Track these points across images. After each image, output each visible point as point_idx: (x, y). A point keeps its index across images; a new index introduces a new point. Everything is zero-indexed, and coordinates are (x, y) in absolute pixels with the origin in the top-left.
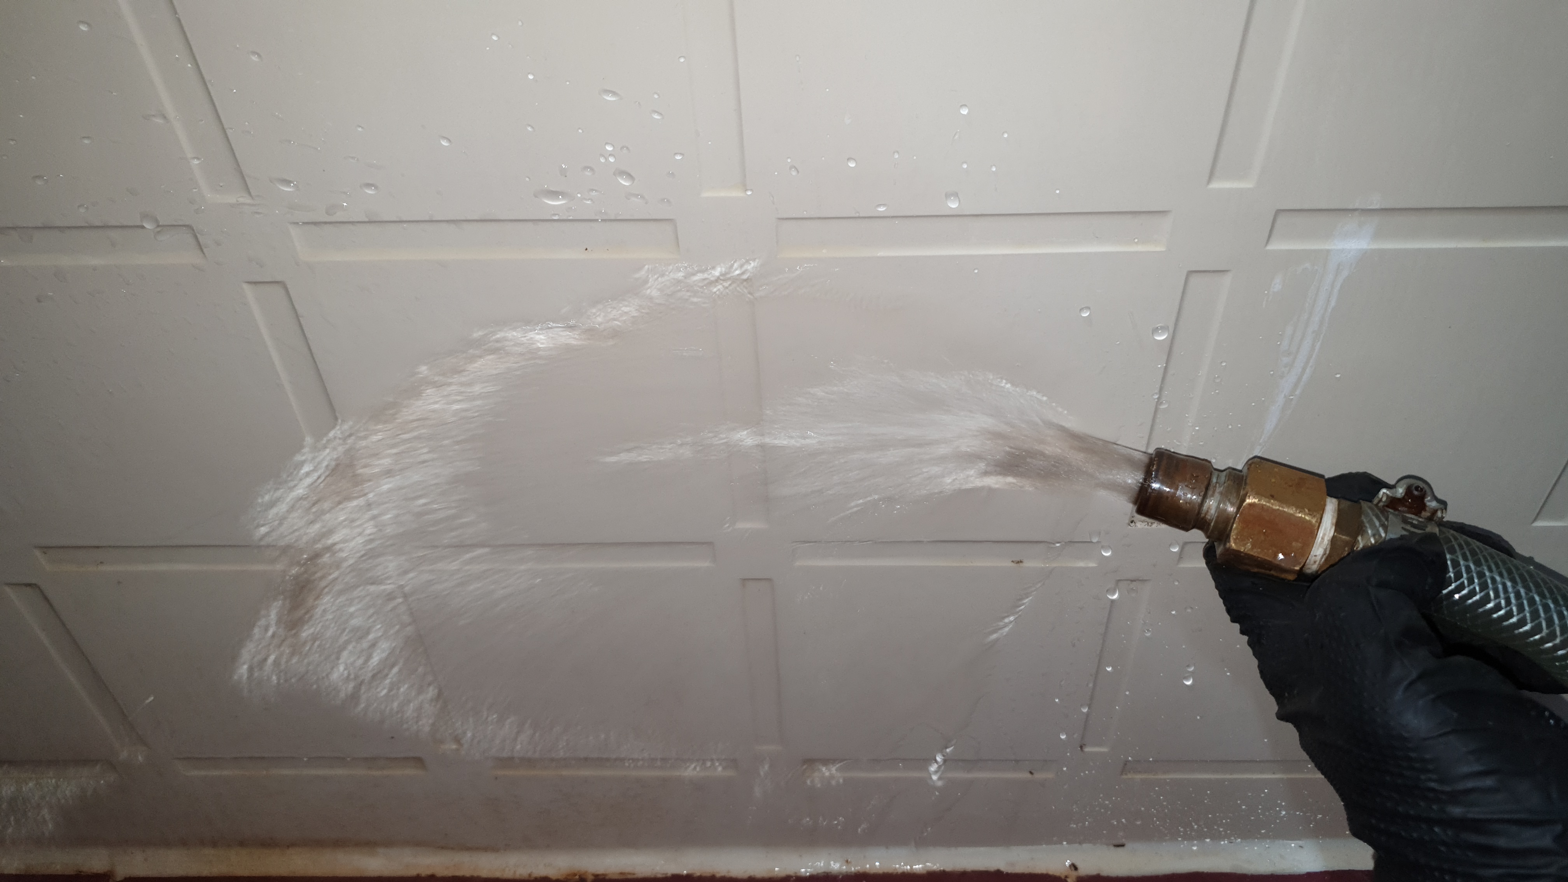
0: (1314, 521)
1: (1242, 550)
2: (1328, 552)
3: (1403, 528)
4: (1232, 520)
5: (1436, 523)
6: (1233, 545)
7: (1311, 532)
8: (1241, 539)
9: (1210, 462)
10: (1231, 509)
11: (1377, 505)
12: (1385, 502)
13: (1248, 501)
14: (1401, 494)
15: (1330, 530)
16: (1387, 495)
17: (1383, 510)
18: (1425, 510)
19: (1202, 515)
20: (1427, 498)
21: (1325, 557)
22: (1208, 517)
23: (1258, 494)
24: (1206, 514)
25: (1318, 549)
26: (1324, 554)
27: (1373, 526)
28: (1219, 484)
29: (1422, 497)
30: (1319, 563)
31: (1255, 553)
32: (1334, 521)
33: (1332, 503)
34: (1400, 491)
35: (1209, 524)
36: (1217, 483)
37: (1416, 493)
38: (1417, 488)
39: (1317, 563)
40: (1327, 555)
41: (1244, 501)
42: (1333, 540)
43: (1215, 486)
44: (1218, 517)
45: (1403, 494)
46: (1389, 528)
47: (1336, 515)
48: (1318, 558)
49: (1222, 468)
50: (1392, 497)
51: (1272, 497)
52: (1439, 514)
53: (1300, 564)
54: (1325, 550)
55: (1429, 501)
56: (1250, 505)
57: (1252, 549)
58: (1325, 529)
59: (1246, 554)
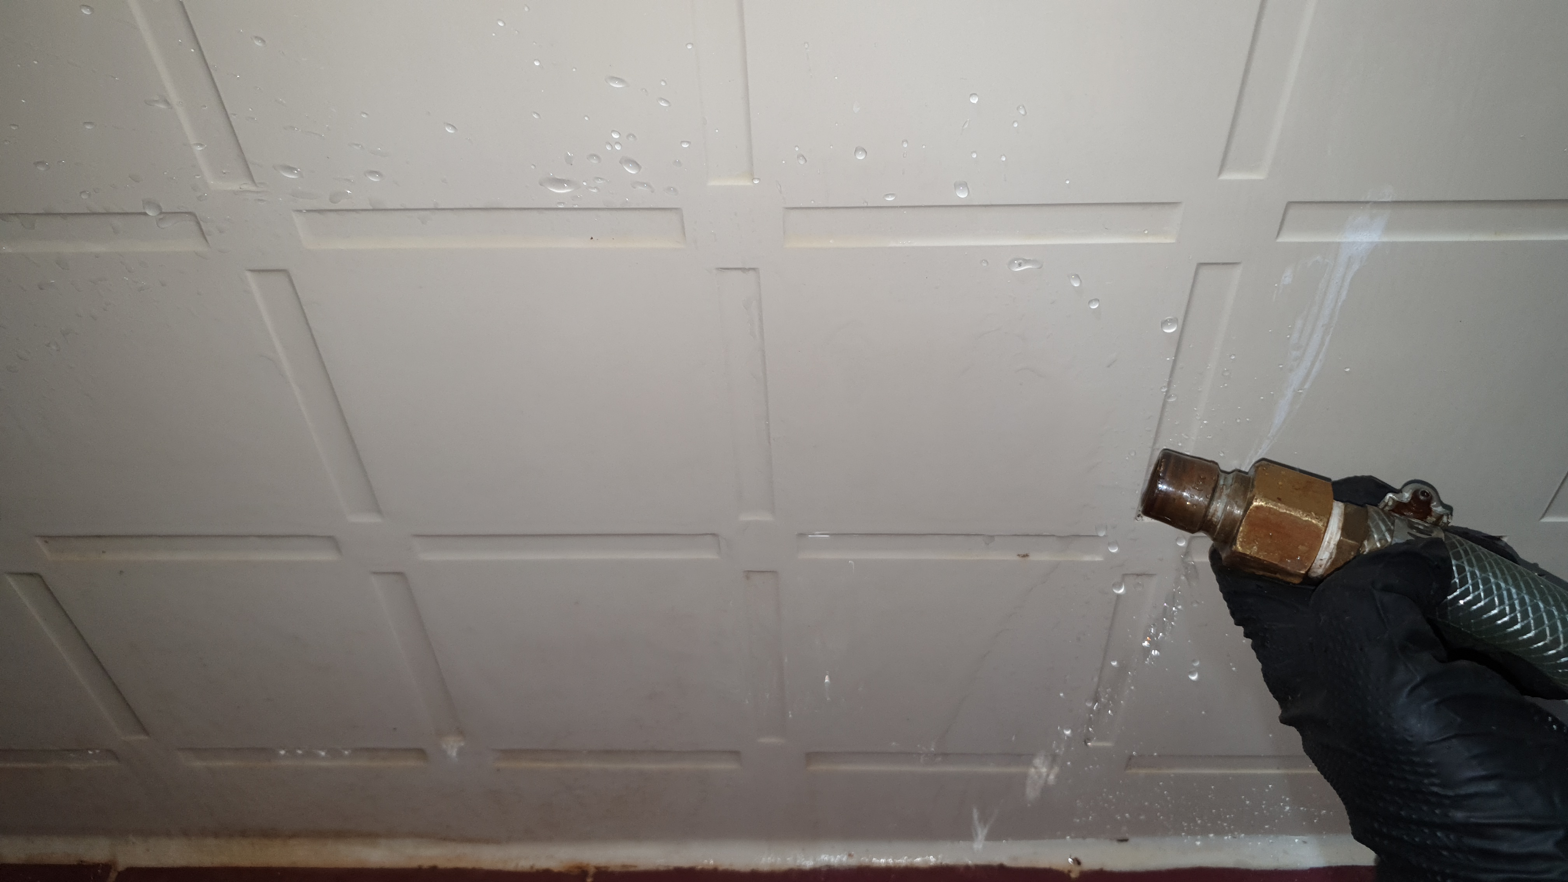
0: (1320, 524)
1: (1248, 553)
2: (1333, 556)
3: (1409, 533)
4: (1238, 524)
5: (1442, 528)
6: (1239, 548)
7: (1317, 536)
8: (1247, 542)
9: (1217, 464)
10: (1238, 512)
11: (1382, 509)
12: (1391, 506)
13: (1255, 504)
14: (1407, 499)
15: (1336, 534)
16: (1393, 499)
17: (1388, 515)
18: (1431, 516)
19: (1209, 517)
20: (1433, 503)
21: (1330, 561)
22: (1215, 519)
23: (1266, 497)
24: (1212, 516)
25: (1324, 553)
26: (1331, 558)
27: (1379, 531)
28: (1227, 486)
29: (1428, 503)
30: (1325, 566)
31: (1262, 556)
32: (1341, 525)
33: (1339, 507)
34: (1407, 496)
35: (1216, 526)
36: (1224, 485)
37: (1422, 498)
38: (1423, 493)
39: (1323, 567)
40: (1332, 559)
41: (1252, 503)
42: (1339, 545)
43: (1223, 488)
44: (1225, 519)
45: (1409, 499)
46: (1395, 533)
47: (1342, 519)
48: (1324, 562)
49: (1229, 470)
50: (1397, 501)
51: (1279, 500)
52: (1445, 519)
53: (1305, 567)
54: (1331, 554)
55: (1435, 506)
56: (1257, 507)
57: (1258, 553)
58: (1332, 534)
59: (1251, 557)
